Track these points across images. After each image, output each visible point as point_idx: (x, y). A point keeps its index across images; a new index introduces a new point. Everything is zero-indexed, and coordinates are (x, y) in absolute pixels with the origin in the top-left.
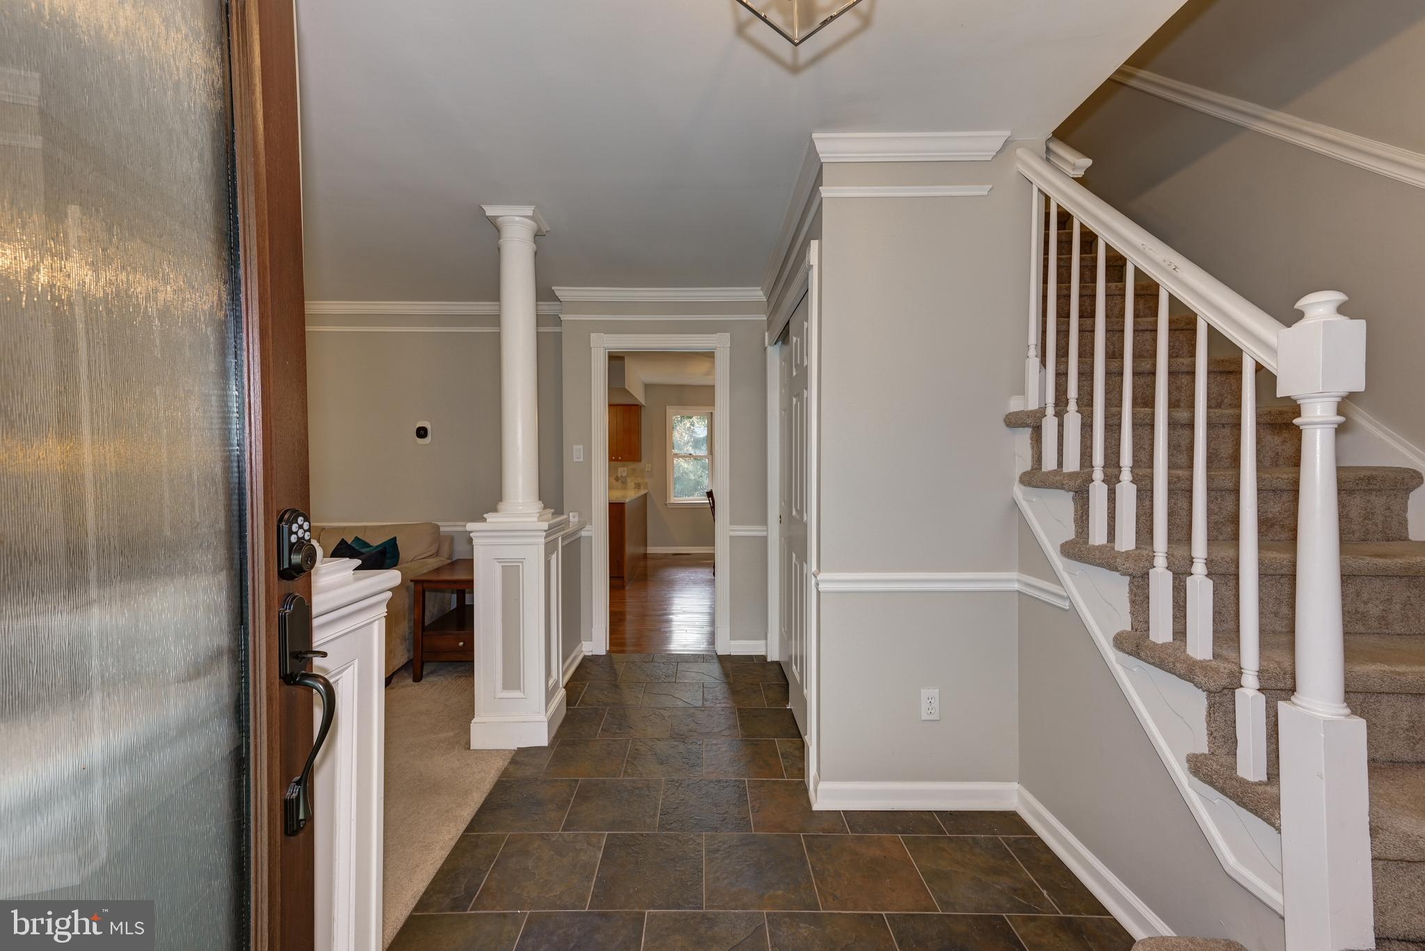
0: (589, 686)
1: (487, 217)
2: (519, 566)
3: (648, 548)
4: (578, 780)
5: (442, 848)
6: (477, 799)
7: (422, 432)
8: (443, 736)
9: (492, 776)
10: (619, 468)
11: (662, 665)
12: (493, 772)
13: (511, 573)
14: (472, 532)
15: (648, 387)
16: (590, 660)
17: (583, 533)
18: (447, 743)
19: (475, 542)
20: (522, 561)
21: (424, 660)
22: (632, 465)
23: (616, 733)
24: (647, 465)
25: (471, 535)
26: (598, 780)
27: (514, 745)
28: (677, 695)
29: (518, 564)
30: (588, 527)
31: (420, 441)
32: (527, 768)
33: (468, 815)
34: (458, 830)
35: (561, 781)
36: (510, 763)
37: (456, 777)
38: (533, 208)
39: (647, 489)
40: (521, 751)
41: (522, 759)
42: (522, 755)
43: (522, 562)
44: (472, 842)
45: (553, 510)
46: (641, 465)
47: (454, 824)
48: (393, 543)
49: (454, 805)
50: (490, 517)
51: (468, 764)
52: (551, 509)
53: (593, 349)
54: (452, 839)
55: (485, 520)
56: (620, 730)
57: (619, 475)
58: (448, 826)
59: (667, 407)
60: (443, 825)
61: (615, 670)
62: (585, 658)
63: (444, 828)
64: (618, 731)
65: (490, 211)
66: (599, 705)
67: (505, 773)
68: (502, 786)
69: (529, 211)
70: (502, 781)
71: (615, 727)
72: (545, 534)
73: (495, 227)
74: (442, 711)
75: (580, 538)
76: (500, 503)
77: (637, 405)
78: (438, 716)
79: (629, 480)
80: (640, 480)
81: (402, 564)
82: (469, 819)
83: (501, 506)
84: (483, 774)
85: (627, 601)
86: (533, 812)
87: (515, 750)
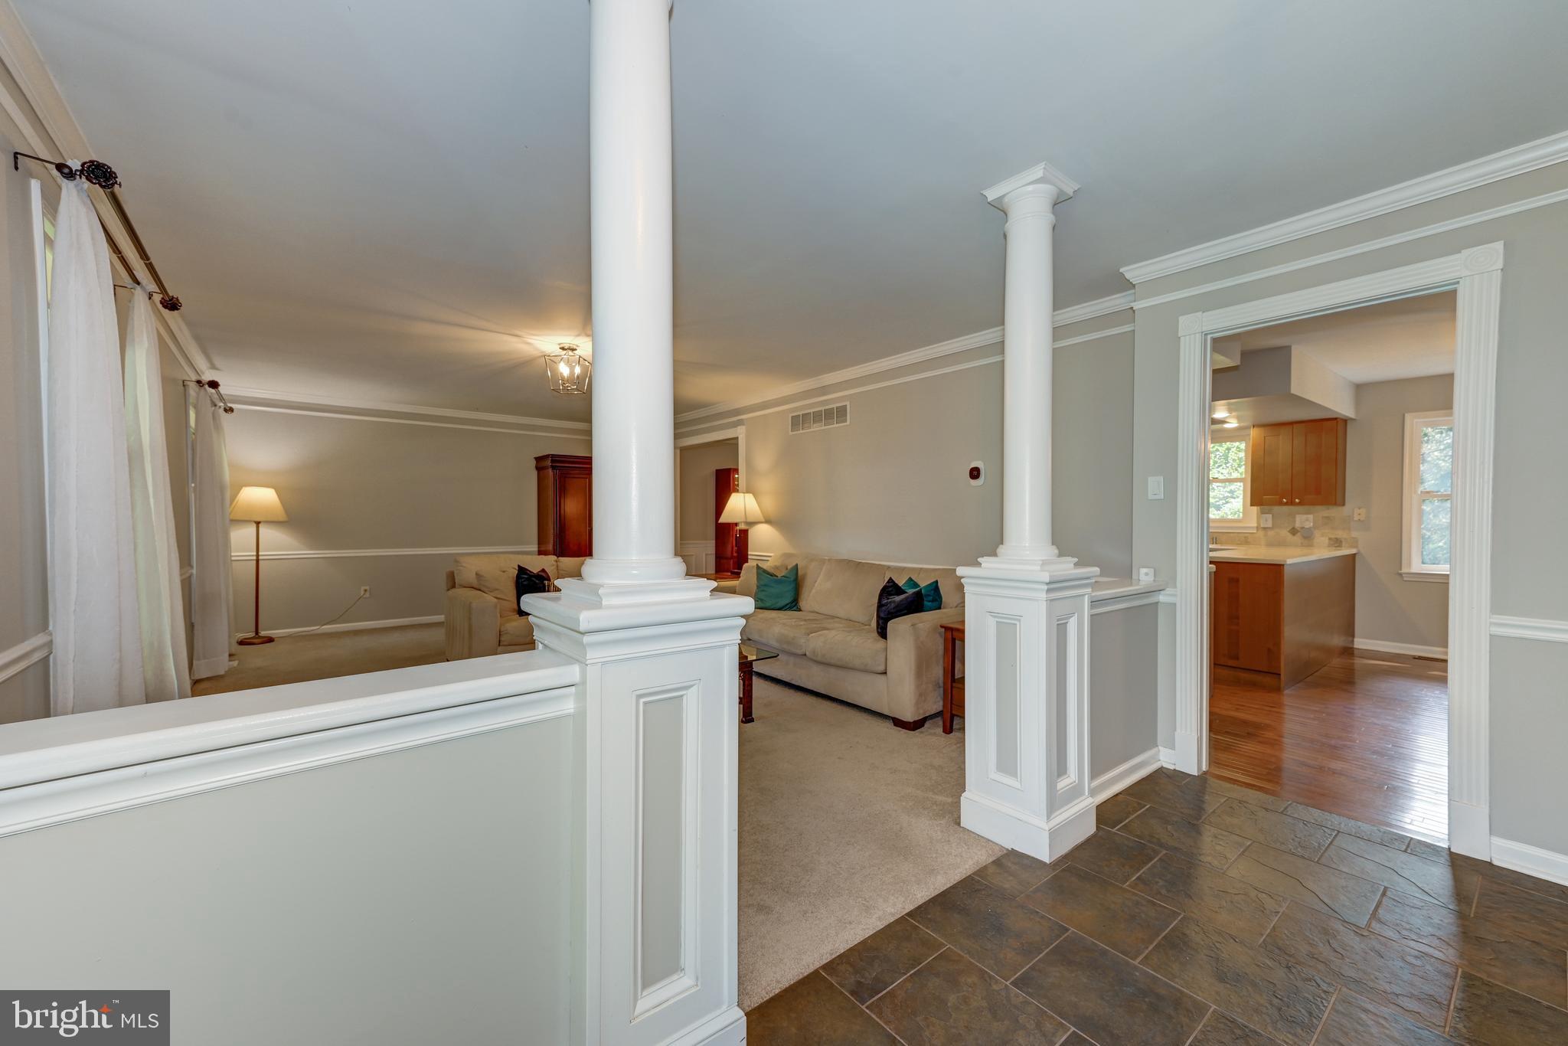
0: (1147, 810)
1: (989, 203)
2: (1016, 624)
3: (1356, 640)
4: (1067, 930)
5: (879, 919)
6: (940, 883)
7: (975, 473)
8: (940, 798)
9: (967, 867)
10: (1297, 516)
11: (1301, 825)
12: (971, 862)
13: (1007, 631)
14: (963, 577)
15: (1360, 389)
16: (1169, 777)
17: (1162, 598)
18: (941, 808)
19: (968, 589)
20: (1018, 618)
21: (954, 712)
22: (1324, 512)
23: (1160, 893)
24: (1357, 511)
25: (962, 580)
26: (1095, 944)
27: (1009, 844)
28: (1310, 885)
29: (1015, 622)
30: (1169, 591)
31: (974, 482)
32: (1011, 878)
33: (922, 897)
34: (904, 908)
35: (1043, 917)
36: (994, 862)
37: (930, 849)
38: (1042, 165)
39: (1356, 547)
40: (1013, 854)
41: (1009, 864)
42: (1011, 860)
43: (1019, 620)
44: (907, 930)
45: (1076, 560)
46: (1345, 510)
47: (903, 899)
48: (935, 587)
49: (913, 879)
50: (985, 561)
51: (949, 841)
52: (1072, 557)
53: (1182, 339)
54: (893, 915)
55: (979, 564)
56: (1168, 891)
57: (1298, 525)
58: (897, 898)
59: (1408, 417)
60: (893, 895)
61: (1203, 802)
62: (1161, 771)
63: (892, 898)
64: (1164, 892)
65: (991, 195)
66: (1149, 841)
67: (981, 872)
68: (970, 885)
69: (1038, 172)
70: (973, 879)
71: (1161, 883)
72: (1046, 587)
73: (1000, 211)
74: (953, 772)
75: (1157, 603)
76: (1001, 546)
77: (1336, 419)
78: (947, 776)
79: (1317, 534)
80: (1340, 534)
81: (944, 608)
82: (921, 902)
83: (1001, 550)
84: (959, 860)
85: (1287, 711)
86: (988, 936)
87: (1007, 850)
